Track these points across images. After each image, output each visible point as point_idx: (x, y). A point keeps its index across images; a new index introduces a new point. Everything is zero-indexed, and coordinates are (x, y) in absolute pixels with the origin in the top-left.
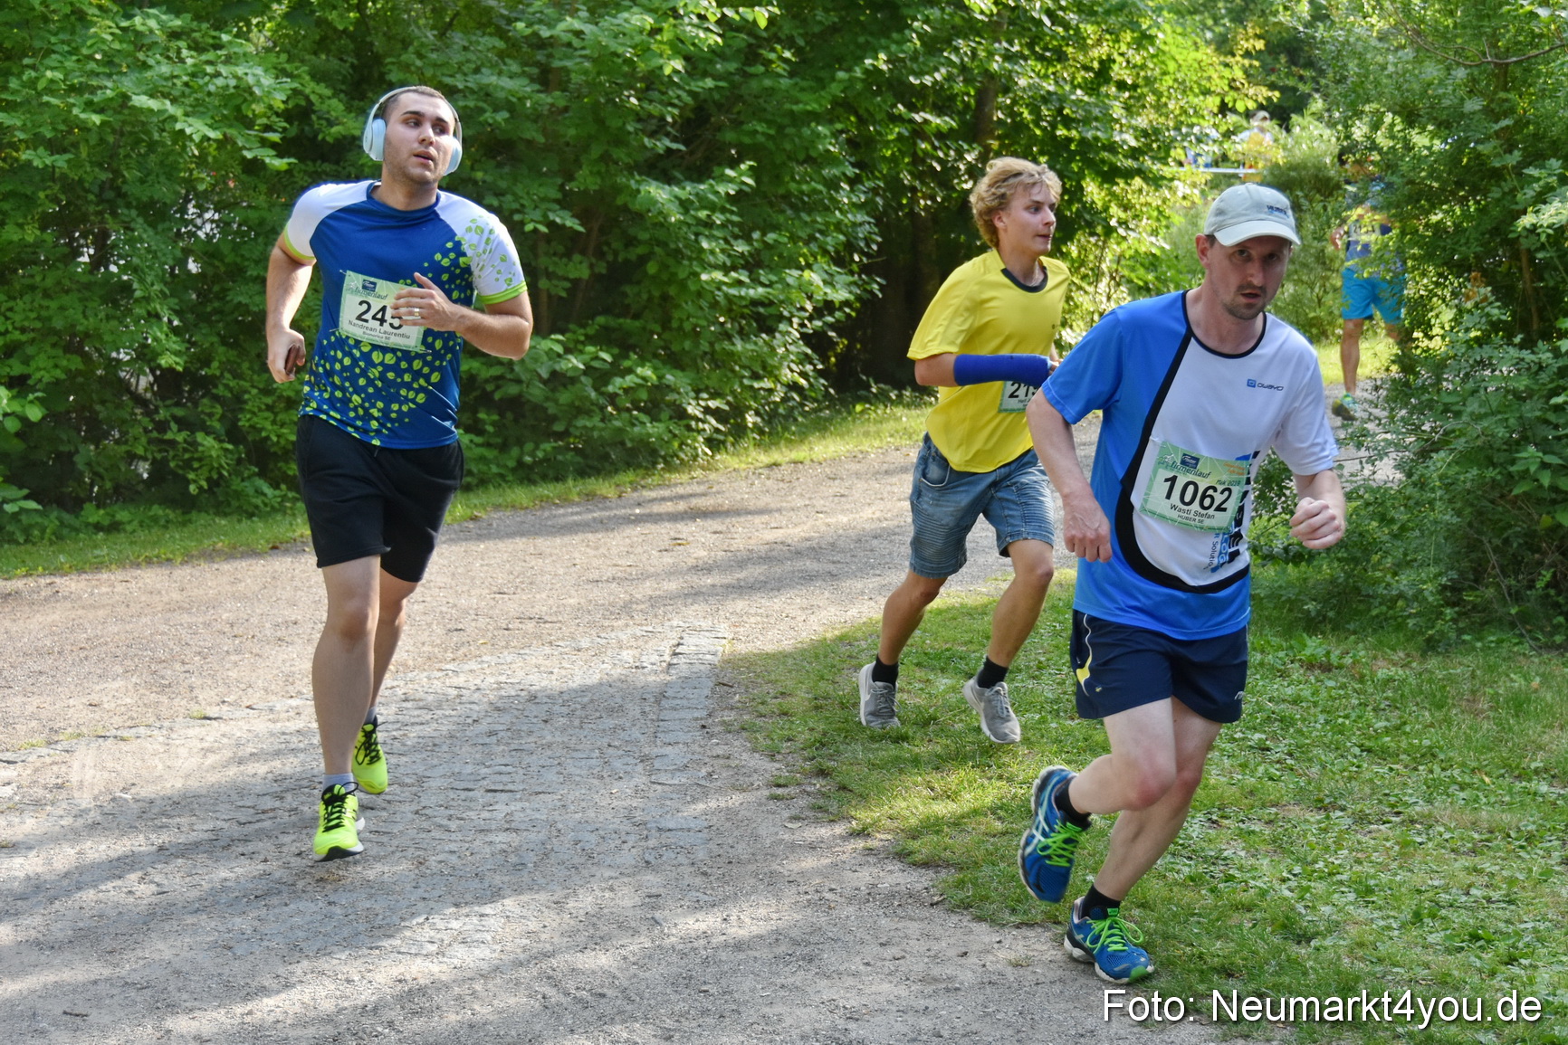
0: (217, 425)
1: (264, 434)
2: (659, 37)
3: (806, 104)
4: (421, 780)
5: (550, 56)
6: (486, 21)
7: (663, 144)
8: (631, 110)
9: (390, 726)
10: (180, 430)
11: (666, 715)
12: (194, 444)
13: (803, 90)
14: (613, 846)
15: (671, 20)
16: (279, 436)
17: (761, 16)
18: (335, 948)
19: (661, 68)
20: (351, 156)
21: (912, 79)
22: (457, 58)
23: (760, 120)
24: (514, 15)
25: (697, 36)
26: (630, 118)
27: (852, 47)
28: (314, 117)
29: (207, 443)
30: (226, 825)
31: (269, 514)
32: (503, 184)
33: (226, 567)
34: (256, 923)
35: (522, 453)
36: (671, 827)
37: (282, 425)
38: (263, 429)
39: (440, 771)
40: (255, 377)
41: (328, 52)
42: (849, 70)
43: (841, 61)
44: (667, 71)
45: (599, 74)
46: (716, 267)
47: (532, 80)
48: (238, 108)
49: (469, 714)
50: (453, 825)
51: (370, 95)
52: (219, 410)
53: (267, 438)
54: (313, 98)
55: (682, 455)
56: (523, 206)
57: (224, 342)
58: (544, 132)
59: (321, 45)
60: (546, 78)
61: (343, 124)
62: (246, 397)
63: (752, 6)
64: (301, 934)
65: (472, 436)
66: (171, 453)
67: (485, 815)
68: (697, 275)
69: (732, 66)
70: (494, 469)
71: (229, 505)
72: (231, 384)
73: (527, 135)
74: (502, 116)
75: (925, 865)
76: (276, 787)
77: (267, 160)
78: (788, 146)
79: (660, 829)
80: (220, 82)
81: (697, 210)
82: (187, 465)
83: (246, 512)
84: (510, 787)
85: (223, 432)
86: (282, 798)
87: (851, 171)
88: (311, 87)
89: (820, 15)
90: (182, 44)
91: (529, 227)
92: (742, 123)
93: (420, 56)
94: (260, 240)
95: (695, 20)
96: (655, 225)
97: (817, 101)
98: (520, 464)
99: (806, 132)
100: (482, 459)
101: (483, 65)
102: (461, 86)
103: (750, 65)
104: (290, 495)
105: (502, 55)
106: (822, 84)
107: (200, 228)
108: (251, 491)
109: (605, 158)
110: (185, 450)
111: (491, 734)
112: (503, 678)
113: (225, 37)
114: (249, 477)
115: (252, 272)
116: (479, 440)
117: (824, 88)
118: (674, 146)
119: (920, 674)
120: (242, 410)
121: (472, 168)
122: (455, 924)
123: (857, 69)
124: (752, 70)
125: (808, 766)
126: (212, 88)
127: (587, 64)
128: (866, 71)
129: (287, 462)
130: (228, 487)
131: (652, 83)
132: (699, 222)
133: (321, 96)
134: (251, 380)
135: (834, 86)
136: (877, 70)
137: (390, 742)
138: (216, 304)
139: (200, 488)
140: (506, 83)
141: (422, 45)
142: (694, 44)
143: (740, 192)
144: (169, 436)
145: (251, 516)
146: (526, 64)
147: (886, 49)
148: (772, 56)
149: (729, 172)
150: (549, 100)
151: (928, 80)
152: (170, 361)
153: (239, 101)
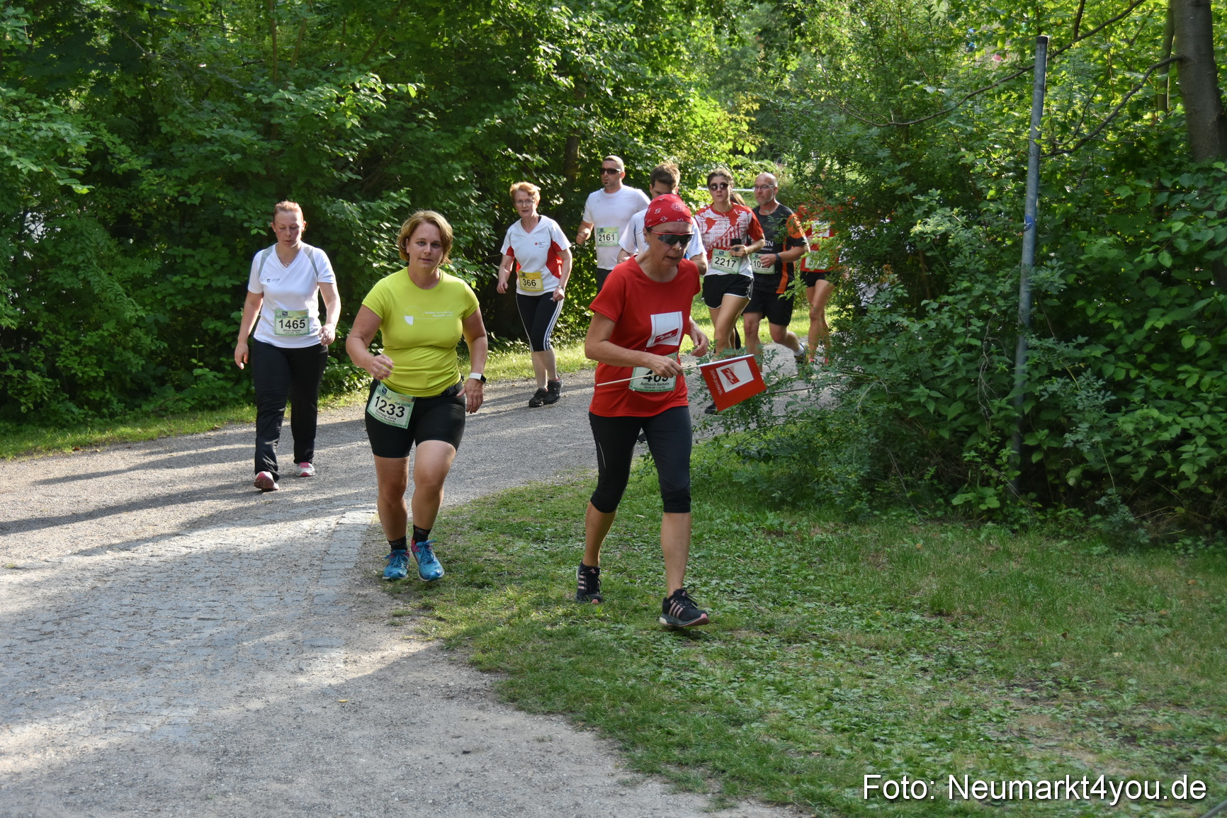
0: (41, 365)
1: (73, 372)
2: (342, 103)
3: (445, 148)
4: (154, 611)
5: (272, 116)
6: (228, 92)
7: (347, 175)
8: (325, 153)
9: (139, 574)
10: (16, 368)
11: (326, 566)
12: (25, 378)
13: (442, 138)
14: (279, 658)
15: (351, 92)
16: (83, 373)
17: (412, 90)
18: (81, 729)
19: (344, 125)
20: (134, 183)
21: (518, 132)
22: (207, 118)
23: (414, 158)
24: (247, 89)
25: (368, 102)
26: (324, 159)
27: (477, 110)
28: (109, 157)
29: (34, 377)
30: (19, 643)
31: (76, 425)
32: (237, 202)
33: (42, 463)
34: (30, 711)
35: (250, 385)
36: (320, 644)
37: (86, 366)
38: (72, 368)
39: (169, 605)
40: (68, 333)
41: (123, 112)
42: (475, 126)
43: (468, 121)
44: (349, 126)
45: (303, 128)
46: (383, 259)
47: (259, 133)
48: (54, 152)
49: (194, 565)
50: (172, 643)
51: (150, 141)
52: (42, 355)
53: (76, 374)
54: (108, 144)
55: (360, 386)
56: (250, 217)
57: (47, 308)
58: (266, 168)
59: (119, 107)
60: (269, 131)
61: (129, 162)
62: (61, 346)
63: (405, 83)
64: (59, 719)
65: (216, 373)
66: (9, 385)
67: (196, 636)
68: (371, 263)
69: (395, 123)
70: (231, 395)
71: (49, 419)
72: (51, 338)
73: (254, 170)
74: (236, 157)
75: (488, 671)
76: (57, 617)
77: (74, 187)
78: (433, 177)
79: (312, 646)
80: (42, 134)
81: (371, 219)
82: (20, 393)
83: (60, 424)
84: (215, 616)
85: (45, 370)
86: (58, 624)
87: (476, 193)
88: (107, 137)
89: (455, 89)
90: (17, 108)
91: (254, 232)
92: (402, 161)
93: (181, 114)
94: (72, 240)
95: (368, 92)
96: (342, 229)
97: (452, 147)
98: (248, 390)
99: (445, 167)
100: (223, 388)
101: (225, 122)
102: (208, 136)
103: (408, 122)
104: (90, 413)
105: (237, 115)
106: (456, 134)
107: (32, 232)
108: (63, 410)
109: (308, 185)
110: (19, 383)
111: (206, 579)
112: (220, 541)
113: (45, 104)
114: (63, 401)
115: (66, 262)
116: (220, 375)
117: (457, 138)
118: (354, 177)
119: (502, 538)
120: (59, 355)
121: (217, 192)
122: (165, 712)
123: (480, 125)
124: (408, 126)
125: (417, 604)
126: (36, 138)
127: (295, 122)
128: (488, 127)
129: (89, 390)
130: (49, 407)
131: (340, 135)
132: (372, 228)
133: (114, 143)
134: (66, 335)
135: (464, 136)
136: (495, 126)
137: (137, 584)
138: (42, 284)
139: (29, 408)
140: (239, 134)
141: (185, 108)
142: (366, 108)
143: (401, 207)
144: (8, 373)
145: (62, 427)
146: (256, 122)
147: (500, 111)
148: (421, 116)
149: (392, 194)
150: (270, 146)
151: (528, 133)
152: (8, 323)
153: (54, 147)
